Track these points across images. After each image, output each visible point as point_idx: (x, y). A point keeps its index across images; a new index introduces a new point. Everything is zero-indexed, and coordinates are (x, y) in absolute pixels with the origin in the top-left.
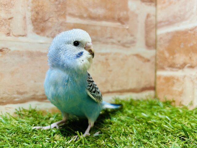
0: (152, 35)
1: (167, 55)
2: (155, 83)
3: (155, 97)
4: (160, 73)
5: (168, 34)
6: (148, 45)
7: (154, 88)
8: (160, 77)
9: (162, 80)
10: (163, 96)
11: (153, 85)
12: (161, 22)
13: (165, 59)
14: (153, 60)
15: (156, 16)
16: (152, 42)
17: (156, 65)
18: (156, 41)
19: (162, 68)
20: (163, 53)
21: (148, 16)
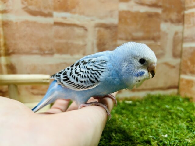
0: (179, 48)
1: (189, 63)
2: (179, 83)
3: (178, 94)
4: (183, 76)
5: (191, 48)
6: (175, 56)
7: (177, 87)
8: (183, 80)
9: (184, 82)
10: (184, 94)
11: (177, 84)
12: (186, 38)
13: (187, 67)
14: (178, 67)
15: (183, 33)
16: (178, 53)
17: (180, 70)
18: (181, 52)
19: (185, 73)
20: (186, 62)
21: (176, 33)
